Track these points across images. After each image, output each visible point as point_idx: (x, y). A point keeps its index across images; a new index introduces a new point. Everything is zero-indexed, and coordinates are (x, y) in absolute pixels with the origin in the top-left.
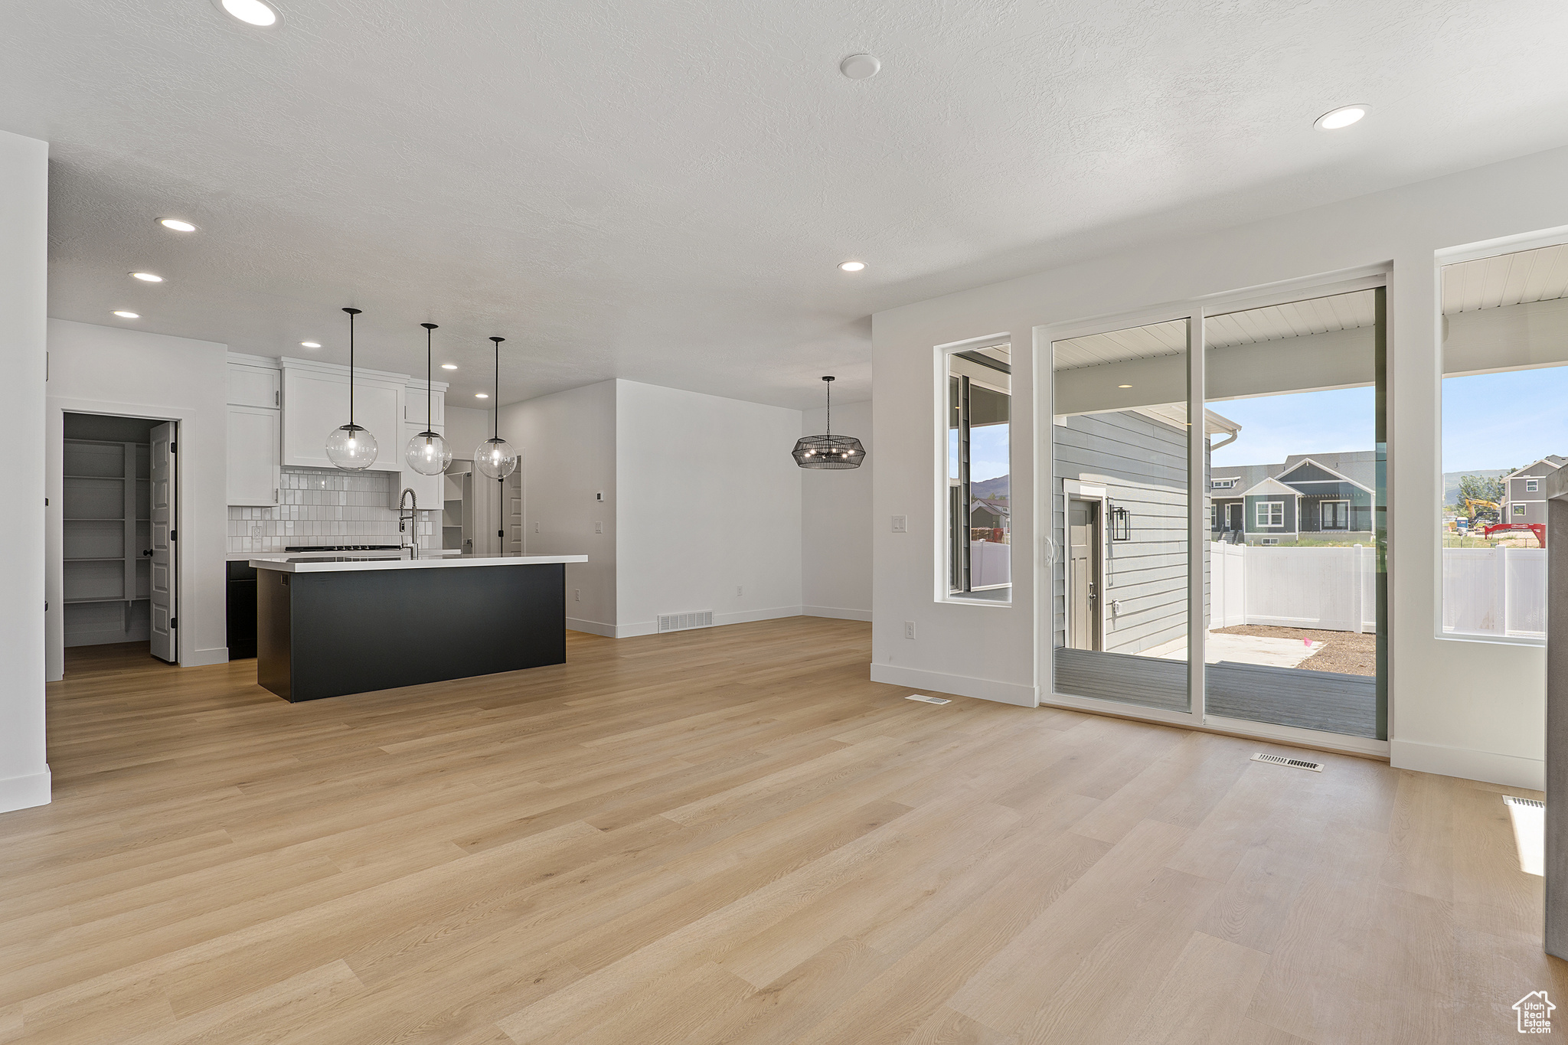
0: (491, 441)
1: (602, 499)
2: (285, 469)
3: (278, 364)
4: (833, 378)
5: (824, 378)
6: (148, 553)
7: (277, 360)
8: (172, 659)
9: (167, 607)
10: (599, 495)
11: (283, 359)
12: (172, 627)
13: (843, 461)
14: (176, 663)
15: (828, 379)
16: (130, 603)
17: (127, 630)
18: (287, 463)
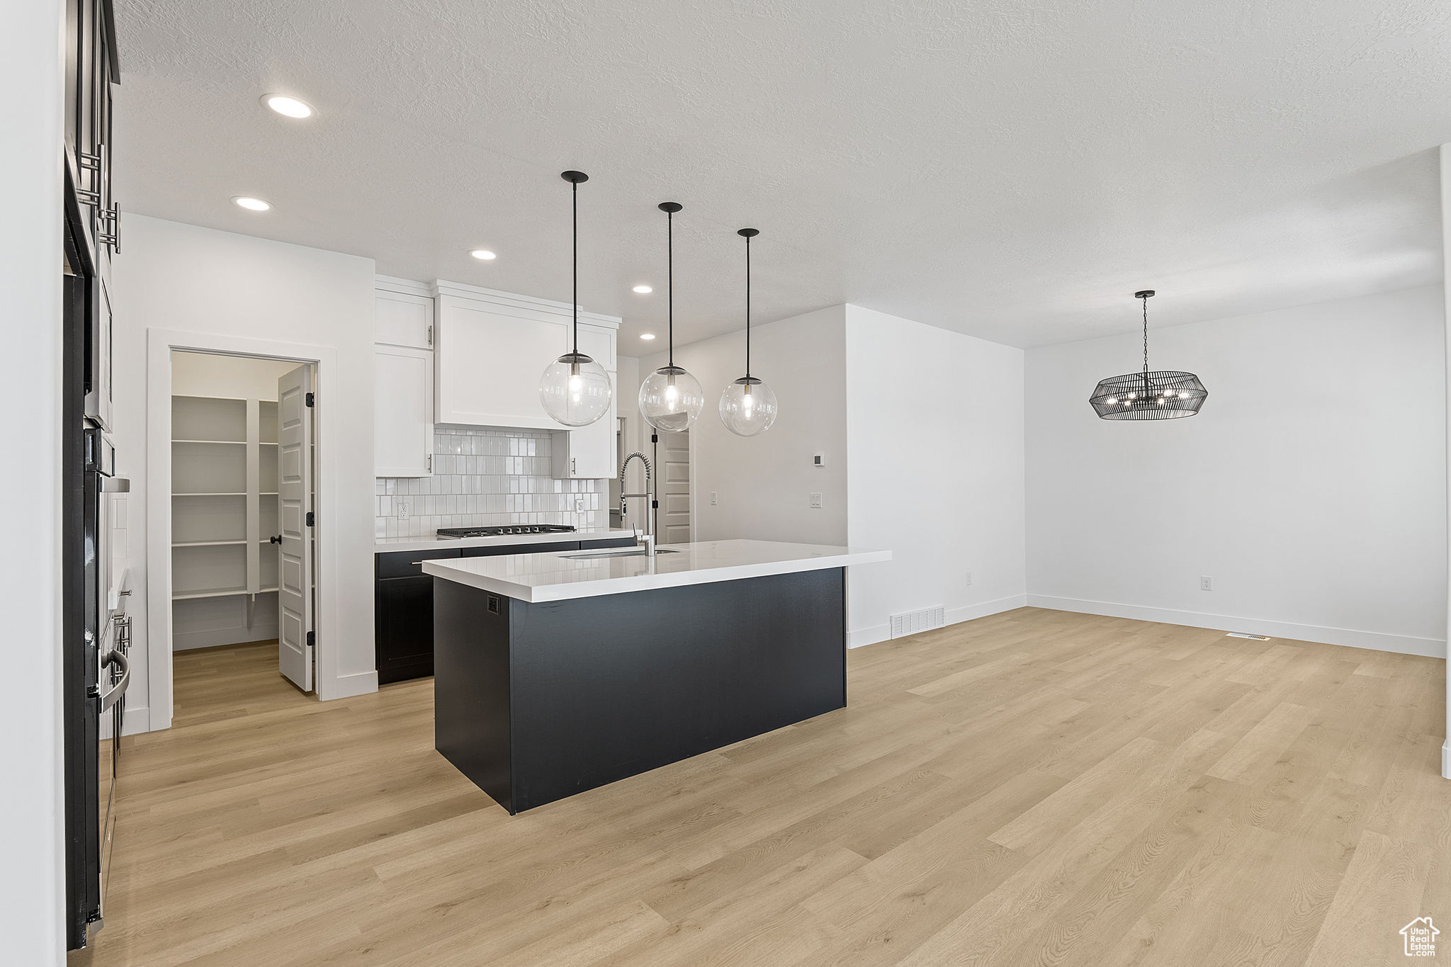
0: (741, 381)
1: (822, 463)
2: (440, 428)
3: (431, 290)
4: (1152, 293)
5: (1138, 294)
6: (276, 540)
7: (430, 285)
8: (308, 688)
9: (301, 615)
10: (818, 460)
11: (439, 282)
12: (309, 644)
13: (1160, 408)
14: (312, 694)
15: (1144, 294)
16: (253, 596)
17: (249, 627)
18: (444, 419)
